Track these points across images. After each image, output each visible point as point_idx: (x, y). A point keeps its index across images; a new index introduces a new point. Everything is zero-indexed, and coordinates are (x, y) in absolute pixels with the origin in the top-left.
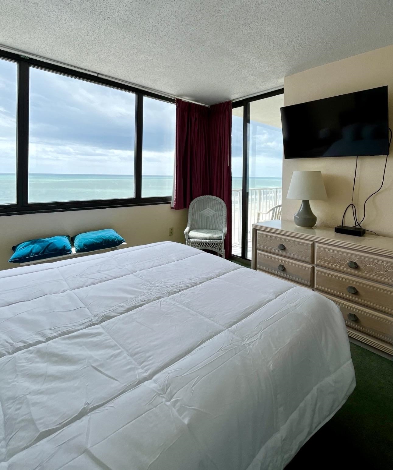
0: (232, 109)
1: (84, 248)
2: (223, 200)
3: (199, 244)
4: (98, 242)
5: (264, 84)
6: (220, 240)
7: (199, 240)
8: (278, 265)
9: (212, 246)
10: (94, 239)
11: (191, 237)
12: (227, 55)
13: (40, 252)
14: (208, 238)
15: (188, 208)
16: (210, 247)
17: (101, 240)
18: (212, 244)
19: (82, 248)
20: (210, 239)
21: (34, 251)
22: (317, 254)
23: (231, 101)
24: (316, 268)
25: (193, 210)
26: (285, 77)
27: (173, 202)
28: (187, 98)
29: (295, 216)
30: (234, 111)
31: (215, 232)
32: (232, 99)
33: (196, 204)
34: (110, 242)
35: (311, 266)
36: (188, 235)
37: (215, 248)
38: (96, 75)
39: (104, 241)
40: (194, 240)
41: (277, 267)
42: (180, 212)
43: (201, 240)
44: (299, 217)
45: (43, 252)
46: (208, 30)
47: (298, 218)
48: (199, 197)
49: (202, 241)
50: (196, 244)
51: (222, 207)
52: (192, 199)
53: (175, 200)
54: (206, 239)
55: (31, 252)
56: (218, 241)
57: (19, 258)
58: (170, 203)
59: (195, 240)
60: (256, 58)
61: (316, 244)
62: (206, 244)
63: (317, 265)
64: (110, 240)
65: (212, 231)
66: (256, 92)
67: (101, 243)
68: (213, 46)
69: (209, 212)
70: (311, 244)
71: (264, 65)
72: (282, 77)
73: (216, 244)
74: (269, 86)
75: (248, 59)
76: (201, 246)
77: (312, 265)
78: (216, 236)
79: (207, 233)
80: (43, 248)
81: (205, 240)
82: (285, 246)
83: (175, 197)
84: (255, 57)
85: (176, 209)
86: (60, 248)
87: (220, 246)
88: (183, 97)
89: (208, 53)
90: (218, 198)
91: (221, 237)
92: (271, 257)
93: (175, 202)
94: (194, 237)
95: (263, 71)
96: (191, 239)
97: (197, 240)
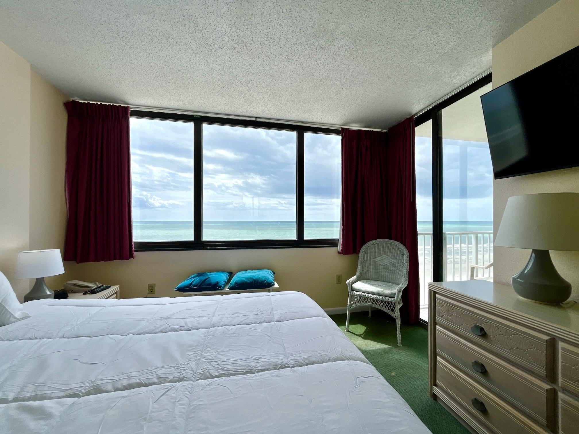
1: (235, 286)
2: (405, 245)
3: (365, 299)
4: (248, 281)
5: (457, 74)
6: (393, 298)
7: (365, 294)
8: (473, 361)
9: (382, 304)
10: (245, 279)
11: (355, 289)
12: (375, 42)
13: (198, 285)
14: (376, 293)
15: (359, 254)
16: (379, 305)
17: (251, 280)
18: (382, 302)
19: (234, 286)
20: (378, 294)
21: (194, 283)
22: (563, 366)
23: (413, 116)
24: (561, 395)
25: (364, 256)
26: (494, 46)
27: (340, 245)
28: (356, 125)
29: (514, 278)
31: (389, 286)
32: (414, 112)
33: (368, 249)
34: (260, 283)
35: (546, 386)
36: (352, 285)
37: (386, 308)
38: (254, 119)
39: (254, 281)
40: (358, 293)
41: (471, 364)
42: (348, 258)
43: (367, 294)
44: (523, 281)
45: (200, 285)
46: (329, 8)
47: (521, 282)
48: (373, 241)
49: (368, 296)
50: (361, 298)
51: (403, 254)
52: (364, 243)
53: (341, 243)
54: (373, 293)
55: (191, 284)
56: (389, 298)
57: (181, 288)
58: (337, 246)
59: (360, 293)
60: (424, 29)
61: (561, 345)
62: (373, 300)
63: (565, 390)
64: (260, 281)
65: (386, 285)
66: (448, 91)
67: (251, 283)
68: (349, 35)
69: (385, 260)
70: (547, 341)
71: (444, 37)
72: (487, 50)
73: (387, 303)
74: (467, 74)
75: (411, 37)
76: (368, 302)
77: (550, 385)
78: (387, 292)
79: (379, 286)
80: (201, 281)
81: (372, 295)
82: (486, 331)
83: (342, 240)
84: (420, 28)
85: (343, 254)
86: (214, 283)
87: (392, 306)
88: (351, 125)
89: (348, 50)
90: (397, 243)
91: (395, 294)
92: (459, 342)
93: (342, 246)
94: (358, 290)
95: (447, 50)
96: (354, 292)
97: (363, 294)
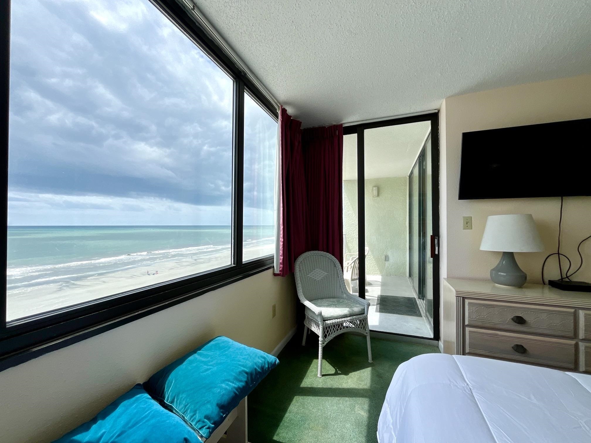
0: (344, 136)
6: (363, 314)
7: (338, 320)
9: (356, 325)
11: (326, 318)
15: (294, 272)
16: (353, 327)
18: (354, 322)
22: (585, 325)
23: (342, 125)
24: (581, 344)
27: (277, 266)
30: (346, 138)
33: (301, 264)
35: (573, 342)
36: (322, 315)
37: (359, 328)
49: (342, 321)
51: (335, 265)
53: (281, 261)
61: (582, 312)
63: (583, 340)
69: (318, 274)
70: (574, 312)
73: (359, 322)
76: (342, 328)
77: (575, 341)
78: (356, 310)
79: (335, 305)
82: (523, 318)
83: (281, 257)
85: (282, 276)
90: (327, 254)
91: (364, 309)
93: (281, 266)
